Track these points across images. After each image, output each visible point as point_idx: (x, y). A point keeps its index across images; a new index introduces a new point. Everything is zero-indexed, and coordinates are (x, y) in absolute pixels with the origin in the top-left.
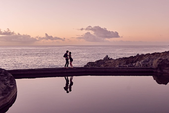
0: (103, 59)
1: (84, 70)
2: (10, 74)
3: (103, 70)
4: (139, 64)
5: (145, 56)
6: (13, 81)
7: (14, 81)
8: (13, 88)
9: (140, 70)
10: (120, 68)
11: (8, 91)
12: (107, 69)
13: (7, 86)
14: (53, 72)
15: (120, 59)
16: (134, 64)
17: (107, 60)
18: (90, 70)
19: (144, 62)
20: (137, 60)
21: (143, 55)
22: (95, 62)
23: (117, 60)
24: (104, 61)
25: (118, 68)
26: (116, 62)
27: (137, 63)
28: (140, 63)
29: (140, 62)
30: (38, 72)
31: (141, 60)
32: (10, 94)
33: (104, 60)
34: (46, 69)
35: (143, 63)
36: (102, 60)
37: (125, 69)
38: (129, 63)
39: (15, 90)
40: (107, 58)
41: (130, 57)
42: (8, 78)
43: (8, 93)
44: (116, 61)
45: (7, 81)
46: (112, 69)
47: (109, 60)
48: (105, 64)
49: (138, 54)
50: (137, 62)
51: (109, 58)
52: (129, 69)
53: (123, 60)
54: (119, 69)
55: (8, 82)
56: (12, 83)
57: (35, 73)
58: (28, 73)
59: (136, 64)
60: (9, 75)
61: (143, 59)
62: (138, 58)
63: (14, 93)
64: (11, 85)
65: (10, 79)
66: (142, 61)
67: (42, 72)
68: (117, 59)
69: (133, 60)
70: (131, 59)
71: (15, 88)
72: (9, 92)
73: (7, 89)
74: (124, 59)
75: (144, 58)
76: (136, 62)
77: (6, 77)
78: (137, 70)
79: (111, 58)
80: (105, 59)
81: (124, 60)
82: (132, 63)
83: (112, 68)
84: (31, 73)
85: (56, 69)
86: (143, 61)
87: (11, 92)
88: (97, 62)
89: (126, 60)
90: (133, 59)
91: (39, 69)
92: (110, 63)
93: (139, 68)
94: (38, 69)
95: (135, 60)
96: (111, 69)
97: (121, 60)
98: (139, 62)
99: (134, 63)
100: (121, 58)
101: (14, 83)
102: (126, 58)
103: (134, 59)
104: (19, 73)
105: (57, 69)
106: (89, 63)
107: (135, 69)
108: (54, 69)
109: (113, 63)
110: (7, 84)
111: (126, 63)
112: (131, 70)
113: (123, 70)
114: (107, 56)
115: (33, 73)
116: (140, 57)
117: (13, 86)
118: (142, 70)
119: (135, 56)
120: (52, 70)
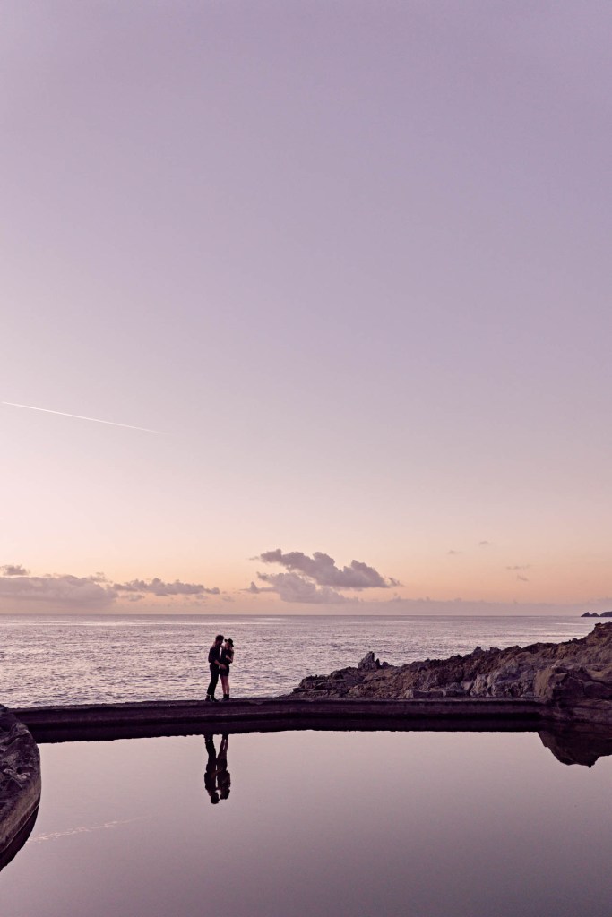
0: (357, 667)
1: (291, 710)
2: (20, 726)
3: (361, 710)
4: (486, 684)
5: (502, 658)
6: (31, 756)
7: (32, 752)
8: (27, 782)
9: (491, 709)
10: (418, 703)
11: (5, 798)
12: (374, 707)
13: (5, 774)
14: (181, 716)
15: (417, 667)
16: (467, 686)
17: (370, 669)
18: (313, 710)
19: (501, 678)
20: (478, 670)
21: (495, 652)
22: (328, 677)
23: (407, 671)
24: (363, 673)
25: (413, 703)
26: (405, 677)
27: (478, 682)
28: (488, 680)
29: (486, 677)
30: (127, 718)
31: (489, 670)
32: (12, 808)
33: (360, 669)
34: (158, 705)
35: (499, 683)
36: (354, 668)
37: (436, 706)
38: (449, 683)
39: (32, 791)
40: (370, 663)
41: (450, 660)
42: (11, 741)
43: (4, 804)
44: (403, 674)
45: (6, 754)
46: (392, 706)
47: (380, 671)
48: (366, 682)
49: (478, 648)
50: (478, 677)
51: (378, 660)
52: (450, 707)
53: (426, 670)
54: (415, 707)
55: (12, 758)
56: (27, 762)
57: (112, 719)
58: (89, 719)
59: (473, 685)
60: (16, 730)
61: (497, 668)
62: (479, 664)
63: (28, 804)
64: (19, 771)
65: (20, 747)
66: (496, 674)
67: (141, 716)
68: (405, 666)
69: (463, 672)
70: (453, 669)
71: (32, 783)
72: (9, 802)
73: (5, 788)
74: (431, 667)
75: (502, 662)
76: (472, 677)
77: (7, 739)
78: (478, 709)
79: (386, 664)
80: (363, 664)
81: (430, 671)
82: (459, 680)
83: (390, 703)
84: (100, 719)
85: (191, 704)
86: (498, 673)
87: (15, 802)
88: (336, 677)
89: (439, 669)
90: (462, 666)
92: (384, 679)
93: (486, 703)
94: (128, 706)
95: (466, 667)
96: (387, 707)
97: (420, 671)
98: (483, 677)
99: (467, 680)
100: (419, 663)
101: (32, 762)
102: (436, 663)
103: (465, 665)
104: (54, 721)
105: (195, 704)
106: (310, 679)
107: (472, 707)
108: (184, 704)
109: (391, 682)
110: (5, 767)
111: (439, 679)
112: (458, 707)
113: (429, 707)
114: (372, 655)
115: (106, 719)
116: (485, 660)
117: (29, 774)
118: (499, 709)
119: (468, 656)
120: (178, 707)
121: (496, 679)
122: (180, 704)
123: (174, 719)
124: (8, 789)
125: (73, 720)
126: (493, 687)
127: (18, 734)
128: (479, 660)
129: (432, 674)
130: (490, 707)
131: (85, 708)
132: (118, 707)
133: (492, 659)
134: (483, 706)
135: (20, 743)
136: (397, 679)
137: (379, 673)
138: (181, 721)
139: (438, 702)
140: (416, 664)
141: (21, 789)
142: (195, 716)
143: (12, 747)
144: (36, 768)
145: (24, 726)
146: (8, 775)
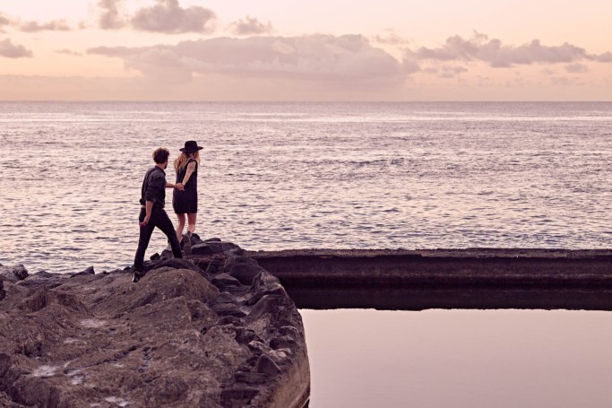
2: (267, 277)
6: (288, 323)
7: (291, 319)
8: (287, 362)
11: (257, 383)
13: (251, 348)
14: (538, 275)
32: (269, 400)
34: (493, 255)
39: (297, 376)
42: (256, 299)
43: (256, 392)
45: (251, 319)
55: (260, 325)
56: (283, 332)
57: (417, 274)
58: (377, 273)
60: (262, 284)
63: (292, 396)
64: (274, 345)
65: (272, 308)
67: (466, 273)
71: (296, 365)
72: (262, 389)
73: (254, 369)
77: (249, 296)
84: (396, 273)
85: (556, 255)
87: (272, 391)
91: (448, 254)
94: (443, 254)
101: (292, 332)
105: (565, 255)
108: (545, 255)
110: (251, 338)
115: (406, 274)
117: (289, 350)
120: (534, 259)
122: (536, 255)
123: (524, 279)
124: (260, 371)
125: (352, 274)
127: (266, 290)
131: (369, 254)
132: (424, 255)
135: (271, 303)
138: (538, 284)
141: (279, 372)
142: (564, 276)
143: (259, 308)
144: (299, 343)
145: (273, 278)
146: (258, 349)
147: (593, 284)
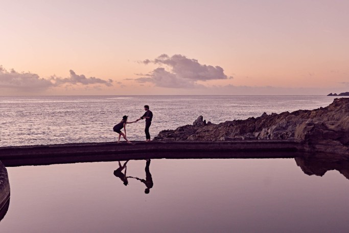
1: (153, 148)
3: (193, 147)
4: (267, 133)
5: (278, 118)
6: (2, 172)
7: (3, 170)
8: (1, 185)
9: (269, 146)
10: (227, 143)
12: (202, 145)
14: (88, 151)
15: (228, 124)
16: (256, 134)
17: (200, 126)
18: (165, 148)
19: (276, 129)
20: (264, 125)
21: (274, 115)
22: (175, 131)
23: (222, 127)
24: (196, 128)
25: (224, 143)
26: (220, 130)
27: (263, 132)
28: (269, 131)
29: (268, 129)
30: (55, 153)
31: (270, 126)
33: (194, 126)
34: (73, 145)
35: (275, 132)
36: (191, 125)
37: (237, 145)
38: (246, 133)
39: (5, 190)
40: (200, 122)
41: (247, 120)
44: (220, 128)
46: (211, 145)
47: (206, 126)
48: (198, 133)
49: (265, 113)
50: (264, 130)
51: (205, 121)
52: (246, 145)
53: (233, 126)
54: (226, 145)
56: (1, 175)
57: (48, 153)
58: (34, 153)
59: (260, 134)
61: (275, 124)
62: (264, 122)
63: (3, 197)
66: (274, 127)
67: (65, 152)
68: (221, 123)
69: (255, 126)
70: (249, 124)
71: (5, 186)
74: (236, 124)
75: (278, 121)
76: (260, 129)
78: (262, 146)
79: (209, 123)
80: (196, 123)
81: (235, 126)
82: (253, 131)
83: (211, 143)
84: (41, 153)
85: (93, 145)
86: (275, 127)
88: (180, 130)
89: (241, 125)
90: (254, 123)
91: (58, 146)
92: (208, 131)
93: (266, 143)
94: (56, 146)
95: (258, 125)
96: (209, 145)
97: (230, 126)
98: (266, 129)
99: (257, 131)
100: (229, 122)
101: (3, 175)
102: (240, 122)
103: (256, 123)
104: (14, 155)
105: (96, 144)
106: (164, 131)
107: (258, 145)
108: (90, 145)
109: (212, 133)
111: (240, 131)
112: (251, 145)
113: (233, 146)
114: (202, 118)
115: (44, 153)
116: (268, 120)
117: (2, 181)
118: (274, 146)
119: (258, 118)
120: (86, 146)
121: (274, 130)
125: (25, 154)
126: (272, 135)
128: (264, 120)
129: (236, 129)
130: (268, 145)
131: (31, 147)
132: (50, 146)
133: (272, 120)
134: (265, 145)
136: (216, 131)
137: (205, 128)
138: (88, 154)
139: (238, 143)
140: (227, 122)
142: (96, 151)
144: (6, 178)
147: (105, 153)
